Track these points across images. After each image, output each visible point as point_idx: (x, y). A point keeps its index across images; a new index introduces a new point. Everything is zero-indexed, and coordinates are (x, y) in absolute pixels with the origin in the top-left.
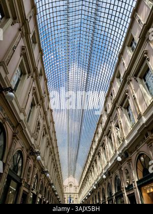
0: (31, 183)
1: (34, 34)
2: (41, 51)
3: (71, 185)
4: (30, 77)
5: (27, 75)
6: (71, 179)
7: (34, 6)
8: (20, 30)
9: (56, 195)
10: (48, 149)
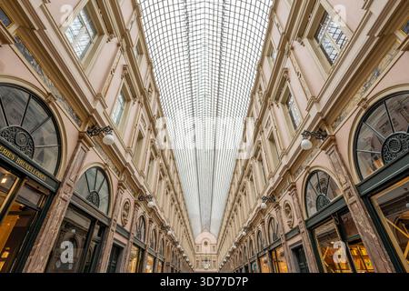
0: (131, 229)
1: (139, 42)
2: (150, 63)
3: (206, 243)
4: (136, 103)
5: (132, 101)
6: (206, 234)
7: (135, 6)
8: (119, 45)
9: (185, 257)
10: (169, 196)
